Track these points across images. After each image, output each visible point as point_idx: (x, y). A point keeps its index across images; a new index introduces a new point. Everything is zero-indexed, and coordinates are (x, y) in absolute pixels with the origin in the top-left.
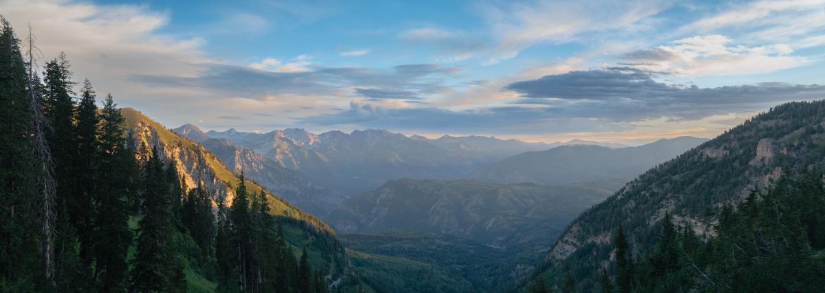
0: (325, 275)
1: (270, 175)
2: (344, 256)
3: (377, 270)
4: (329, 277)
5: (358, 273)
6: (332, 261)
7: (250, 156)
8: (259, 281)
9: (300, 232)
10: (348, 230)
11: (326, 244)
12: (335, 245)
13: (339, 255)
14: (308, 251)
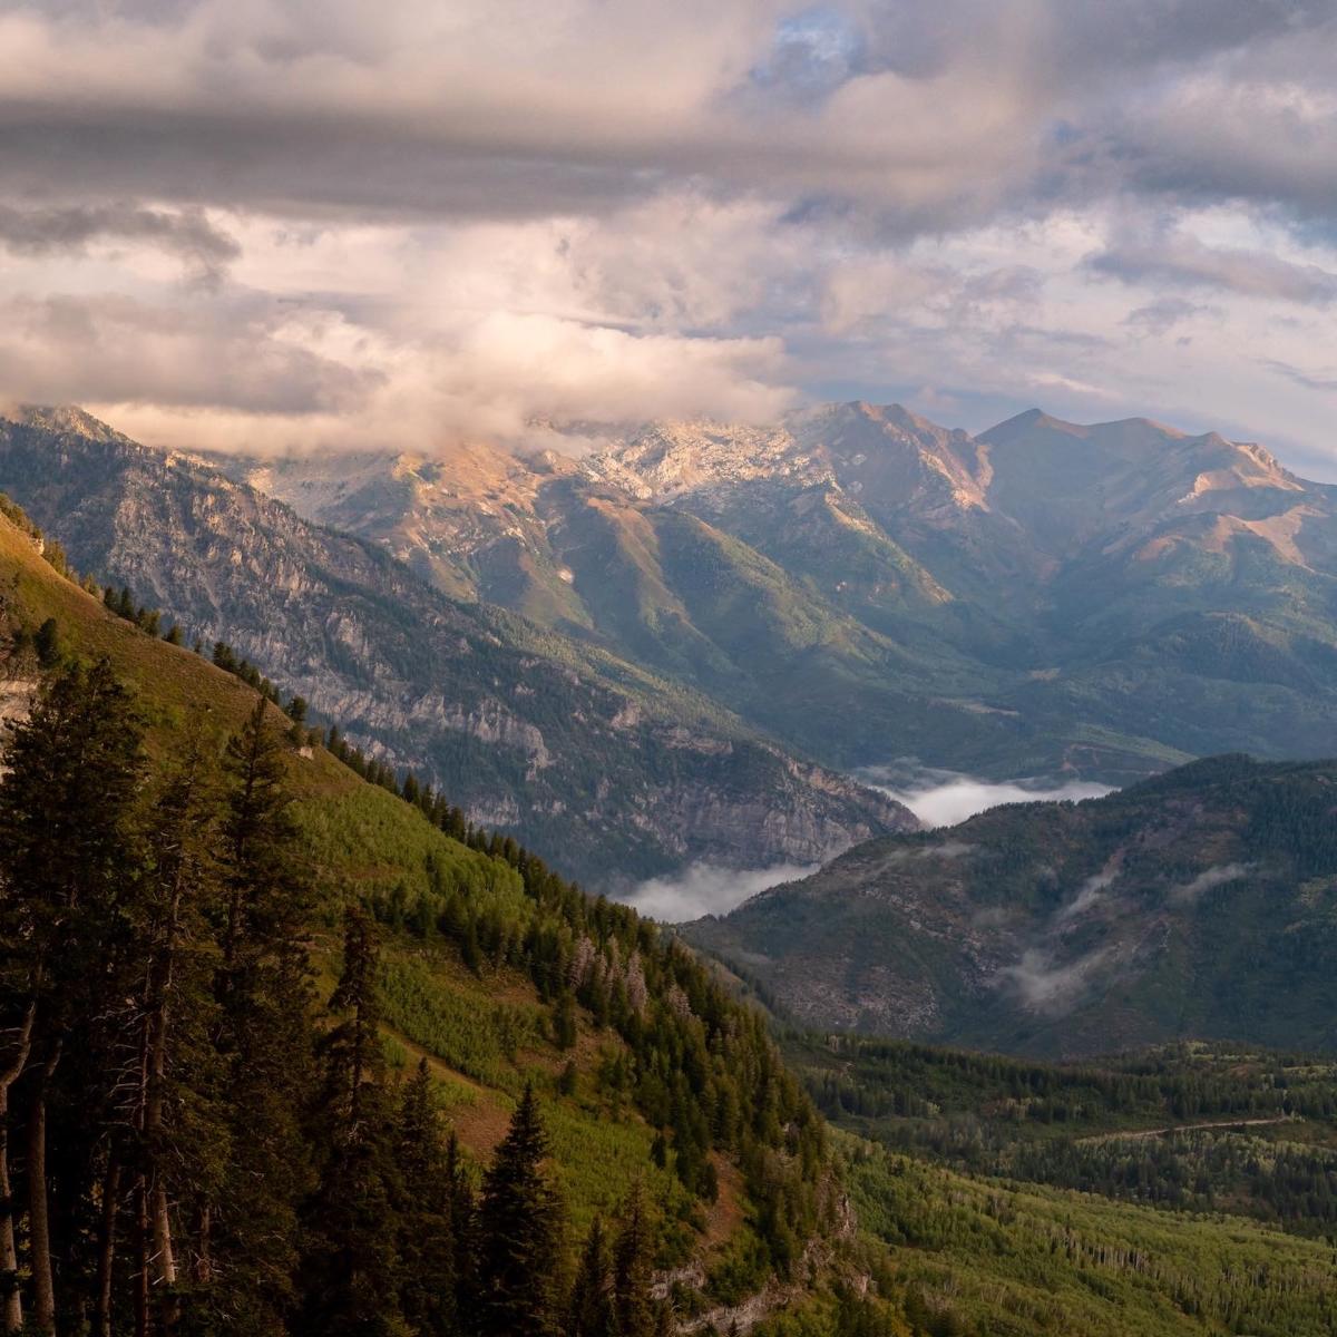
0: (664, 1263)
1: (349, 634)
2: (809, 1175)
3: (1040, 1280)
4: (690, 1276)
5: (900, 1292)
6: (724, 1190)
7: (222, 506)
8: (159, 1268)
9: (521, 1000)
10: (868, 1018)
11: (696, 1086)
12: (761, 1100)
13: (783, 1163)
14: (556, 1118)
